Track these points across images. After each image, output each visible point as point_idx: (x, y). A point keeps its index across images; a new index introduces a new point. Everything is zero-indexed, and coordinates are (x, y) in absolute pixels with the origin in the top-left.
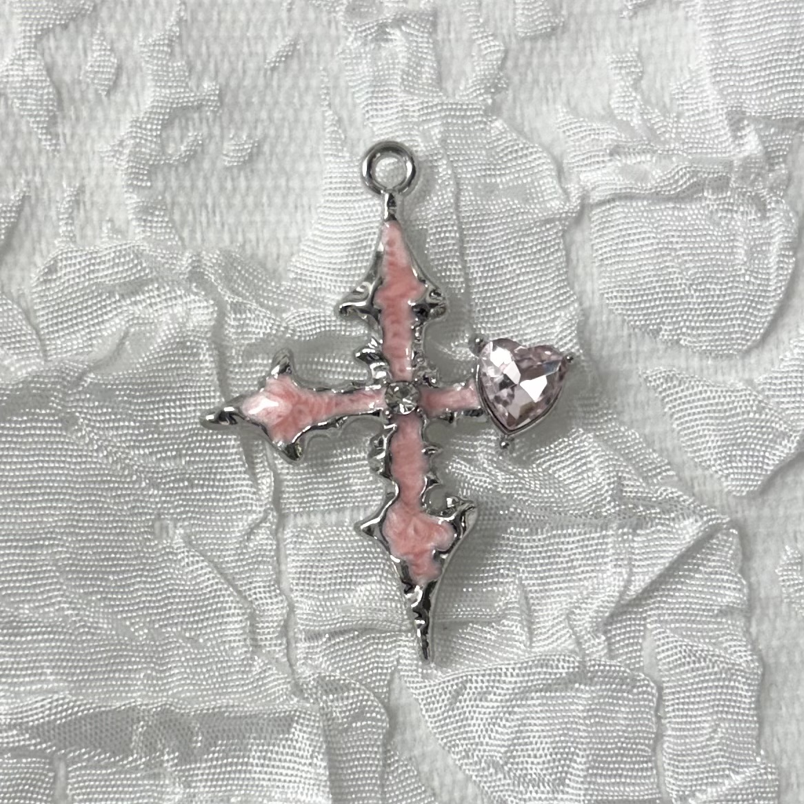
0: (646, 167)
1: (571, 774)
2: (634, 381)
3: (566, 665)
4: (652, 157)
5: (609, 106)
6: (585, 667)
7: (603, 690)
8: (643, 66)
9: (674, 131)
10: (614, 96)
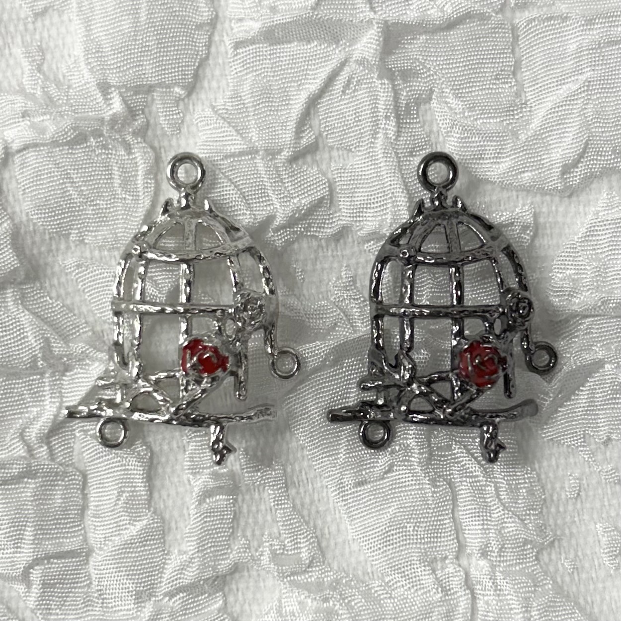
0: (47, 123)
1: (25, 539)
2: (56, 269)
3: (18, 467)
4: (51, 116)
5: (22, 83)
6: (30, 467)
7: (44, 481)
8: (43, 54)
9: (65, 98)
10: (25, 76)
